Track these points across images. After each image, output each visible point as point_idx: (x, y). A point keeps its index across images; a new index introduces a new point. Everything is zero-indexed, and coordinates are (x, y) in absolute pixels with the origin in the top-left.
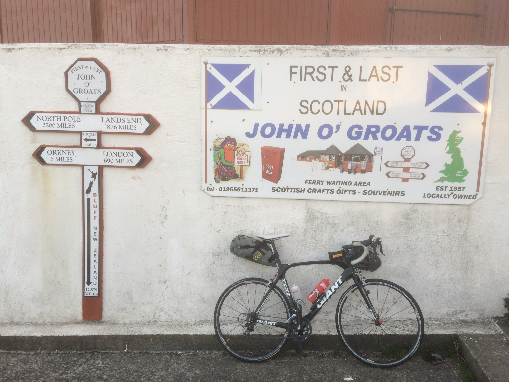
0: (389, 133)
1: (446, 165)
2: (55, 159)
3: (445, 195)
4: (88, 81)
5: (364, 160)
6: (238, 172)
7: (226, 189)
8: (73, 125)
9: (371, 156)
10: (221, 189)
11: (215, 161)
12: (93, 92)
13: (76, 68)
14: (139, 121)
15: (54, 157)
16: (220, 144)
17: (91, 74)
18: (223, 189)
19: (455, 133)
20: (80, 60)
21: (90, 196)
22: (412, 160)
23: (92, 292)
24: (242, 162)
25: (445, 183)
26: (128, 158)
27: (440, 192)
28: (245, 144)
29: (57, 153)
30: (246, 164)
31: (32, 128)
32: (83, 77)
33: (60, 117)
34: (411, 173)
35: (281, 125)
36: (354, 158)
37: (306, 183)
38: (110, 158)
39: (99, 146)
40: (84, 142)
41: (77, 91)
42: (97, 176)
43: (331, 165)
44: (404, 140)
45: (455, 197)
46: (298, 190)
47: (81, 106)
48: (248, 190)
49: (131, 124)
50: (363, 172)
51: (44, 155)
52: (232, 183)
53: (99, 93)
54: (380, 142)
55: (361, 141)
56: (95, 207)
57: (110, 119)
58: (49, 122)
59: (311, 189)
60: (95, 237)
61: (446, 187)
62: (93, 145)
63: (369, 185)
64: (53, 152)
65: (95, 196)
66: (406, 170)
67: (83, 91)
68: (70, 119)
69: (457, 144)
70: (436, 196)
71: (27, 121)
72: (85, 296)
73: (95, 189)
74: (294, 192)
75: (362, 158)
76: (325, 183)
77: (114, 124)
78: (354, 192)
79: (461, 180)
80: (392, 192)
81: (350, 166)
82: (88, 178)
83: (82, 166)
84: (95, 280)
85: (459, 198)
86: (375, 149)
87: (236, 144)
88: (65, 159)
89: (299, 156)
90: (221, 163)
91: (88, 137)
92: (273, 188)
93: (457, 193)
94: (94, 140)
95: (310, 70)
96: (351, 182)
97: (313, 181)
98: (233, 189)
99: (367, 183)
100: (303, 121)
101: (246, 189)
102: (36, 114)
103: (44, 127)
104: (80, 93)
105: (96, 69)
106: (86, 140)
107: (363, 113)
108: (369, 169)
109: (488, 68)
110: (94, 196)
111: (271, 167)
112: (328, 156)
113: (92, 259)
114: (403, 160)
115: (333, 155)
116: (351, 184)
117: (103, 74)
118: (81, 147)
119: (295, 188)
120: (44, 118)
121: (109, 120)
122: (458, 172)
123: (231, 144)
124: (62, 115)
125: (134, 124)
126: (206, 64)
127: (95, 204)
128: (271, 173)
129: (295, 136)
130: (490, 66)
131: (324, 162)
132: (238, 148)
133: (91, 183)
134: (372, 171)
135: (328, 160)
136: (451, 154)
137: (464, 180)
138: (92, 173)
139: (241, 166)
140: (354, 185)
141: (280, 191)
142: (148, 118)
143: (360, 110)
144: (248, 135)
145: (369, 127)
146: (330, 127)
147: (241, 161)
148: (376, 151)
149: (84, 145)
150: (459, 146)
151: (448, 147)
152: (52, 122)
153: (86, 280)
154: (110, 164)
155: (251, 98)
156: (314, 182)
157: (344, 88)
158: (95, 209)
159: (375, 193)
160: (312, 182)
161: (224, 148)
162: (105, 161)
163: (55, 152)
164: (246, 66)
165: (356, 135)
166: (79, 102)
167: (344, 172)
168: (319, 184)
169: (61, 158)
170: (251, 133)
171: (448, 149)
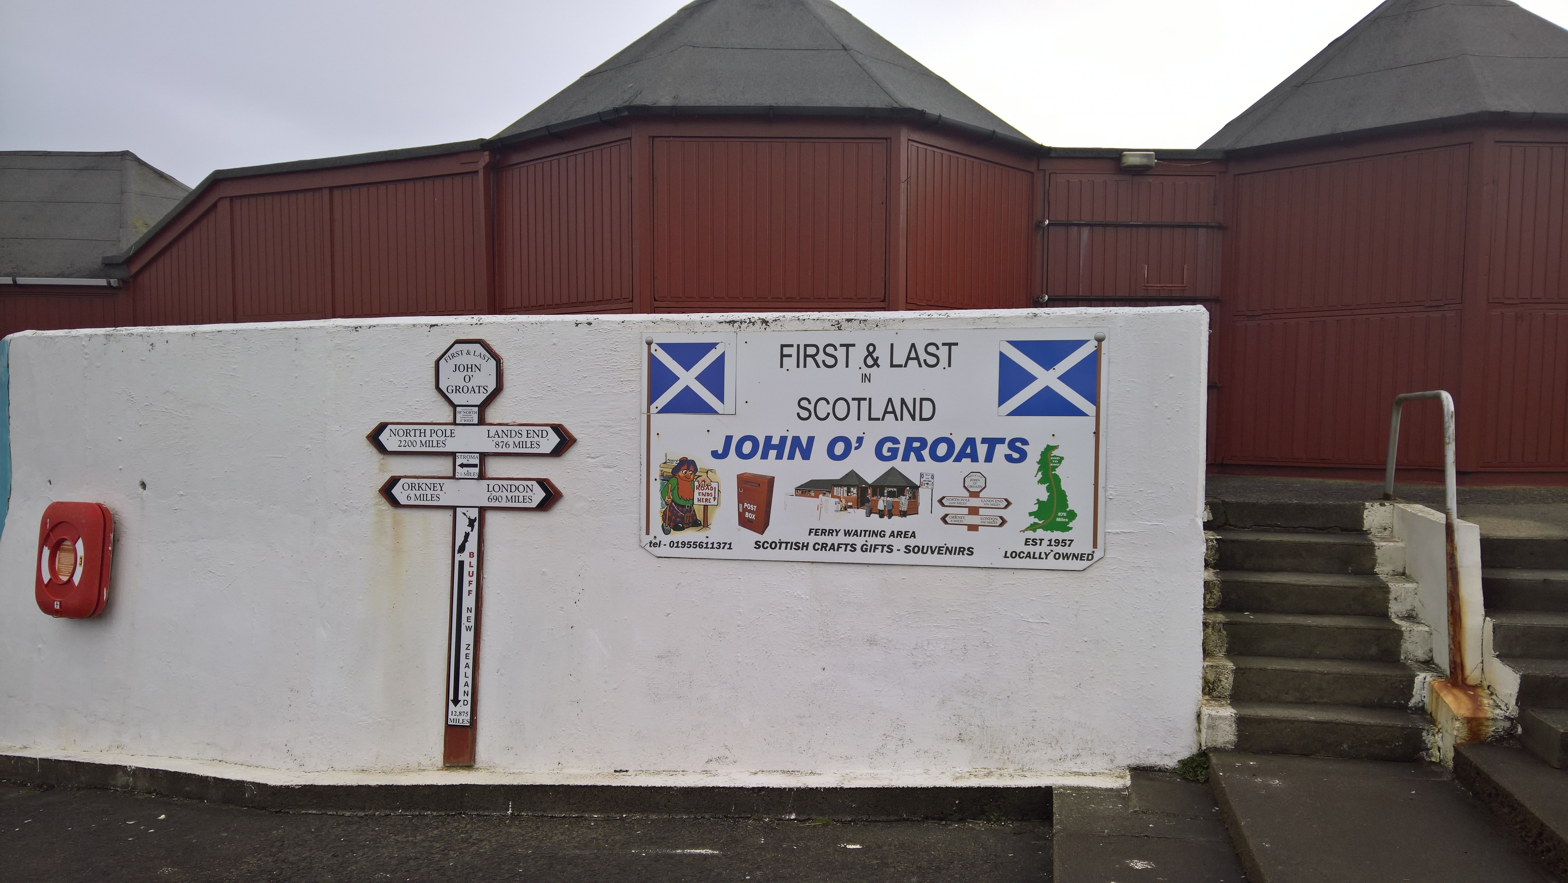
0: (942, 450)
1: (1039, 502)
2: (413, 497)
3: (1040, 553)
4: (470, 373)
5: (904, 495)
6: (700, 516)
7: (680, 545)
8: (444, 442)
9: (915, 488)
10: (672, 544)
11: (663, 497)
12: (477, 391)
13: (453, 355)
14: (545, 434)
15: (412, 493)
16: (670, 470)
17: (473, 364)
18: (676, 545)
19: (1049, 449)
20: (458, 342)
21: (464, 557)
22: (981, 495)
23: (461, 718)
24: (706, 500)
25: (1040, 533)
26: (525, 494)
27: (1031, 549)
28: (711, 470)
29: (417, 487)
30: (713, 502)
31: (381, 448)
32: (462, 368)
33: (425, 430)
34: (982, 517)
35: (768, 439)
36: (888, 492)
37: (810, 535)
38: (498, 494)
39: (482, 476)
40: (458, 469)
41: (452, 390)
42: (476, 524)
43: (850, 504)
44: (966, 461)
45: (1057, 556)
46: (797, 546)
47: (457, 413)
48: (715, 545)
49: (532, 439)
50: (904, 514)
51: (396, 491)
52: (690, 535)
53: (485, 392)
54: (929, 465)
55: (898, 464)
56: (471, 575)
57: (500, 433)
58: (408, 439)
59: (819, 545)
60: (468, 624)
61: (1041, 540)
62: (472, 474)
63: (915, 538)
64: (412, 487)
65: (472, 556)
66: (974, 511)
67: (461, 390)
68: (439, 433)
69: (1054, 468)
70: (1025, 555)
71: (374, 438)
72: (449, 724)
73: (472, 545)
74: (791, 549)
75: (901, 492)
76: (841, 533)
77: (505, 439)
78: (890, 549)
79: (1065, 528)
80: (952, 548)
81: (881, 505)
82: (463, 526)
83: (454, 508)
84: (466, 698)
85: (1064, 559)
86: (922, 476)
87: (696, 470)
88: (429, 497)
89: (797, 489)
90: (673, 501)
91: (465, 462)
92: (756, 543)
93: (1060, 549)
94: (475, 466)
95: (811, 351)
96: (885, 532)
97: (823, 530)
98: (692, 544)
99: (910, 534)
100: (804, 430)
101: (713, 544)
102: (389, 427)
103: (399, 446)
104: (456, 392)
105: (482, 356)
106: (462, 466)
107: (899, 417)
108: (913, 509)
109: (1096, 343)
110: (470, 557)
111: (753, 507)
112: (845, 489)
113: (463, 662)
114: (967, 494)
115: (854, 486)
116: (884, 535)
117: (493, 362)
118: (453, 477)
119: (792, 543)
120: (401, 433)
121: (498, 434)
122: (1059, 514)
123: (688, 469)
124: (428, 428)
125: (536, 439)
126: (649, 344)
127: (471, 569)
128: (753, 517)
129: (791, 457)
130: (1100, 340)
131: (839, 498)
132: (699, 476)
133: (467, 535)
134: (917, 514)
135: (845, 495)
136: (1046, 485)
137: (1071, 529)
138: (469, 519)
139: (704, 505)
140: (890, 537)
141: (767, 547)
142: (558, 429)
143: (894, 412)
144: (715, 454)
145: (910, 440)
146: (846, 441)
147: (705, 497)
148: (922, 480)
149: (459, 475)
150: (1058, 472)
151: (1040, 473)
152: (412, 439)
153: (451, 697)
154: (497, 504)
155: (721, 397)
156: (824, 532)
157: (866, 378)
158: (471, 579)
159: (925, 551)
160: (820, 531)
161: (677, 477)
162: (490, 500)
163: (413, 485)
164: (713, 346)
165: (889, 454)
166: (454, 406)
167: (872, 515)
168: (832, 535)
169: (422, 496)
170: (720, 452)
171: (1040, 475)
